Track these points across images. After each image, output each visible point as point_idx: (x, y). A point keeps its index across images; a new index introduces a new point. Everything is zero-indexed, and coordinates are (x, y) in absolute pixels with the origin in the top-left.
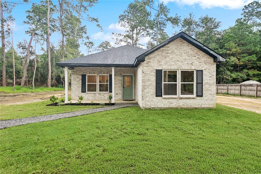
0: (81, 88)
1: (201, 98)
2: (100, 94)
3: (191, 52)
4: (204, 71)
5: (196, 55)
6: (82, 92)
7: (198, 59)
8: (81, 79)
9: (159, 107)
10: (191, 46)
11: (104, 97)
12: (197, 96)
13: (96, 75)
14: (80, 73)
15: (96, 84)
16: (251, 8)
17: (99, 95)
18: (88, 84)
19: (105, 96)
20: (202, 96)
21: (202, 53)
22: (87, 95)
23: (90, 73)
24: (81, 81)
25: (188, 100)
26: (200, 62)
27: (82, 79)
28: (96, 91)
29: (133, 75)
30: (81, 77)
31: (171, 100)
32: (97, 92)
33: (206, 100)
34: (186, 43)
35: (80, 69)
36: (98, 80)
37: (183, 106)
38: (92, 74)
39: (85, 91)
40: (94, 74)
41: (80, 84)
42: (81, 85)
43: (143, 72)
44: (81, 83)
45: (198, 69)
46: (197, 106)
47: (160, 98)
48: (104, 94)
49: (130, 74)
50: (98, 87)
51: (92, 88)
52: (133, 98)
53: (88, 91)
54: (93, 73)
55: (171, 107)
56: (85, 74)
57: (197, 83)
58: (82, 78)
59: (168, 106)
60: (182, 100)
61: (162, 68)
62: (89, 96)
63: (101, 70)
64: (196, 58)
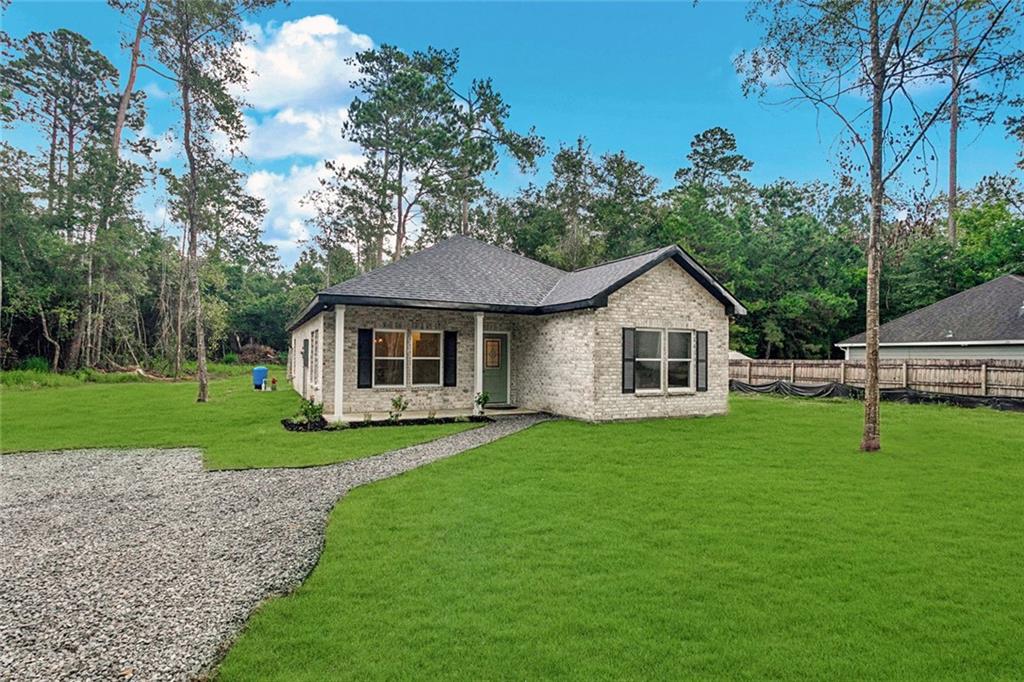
0: (356, 374)
1: (705, 394)
2: (416, 391)
3: (688, 291)
4: (709, 333)
5: (696, 297)
6: (359, 387)
7: (700, 307)
8: (356, 342)
9: (629, 416)
10: (688, 278)
11: (428, 401)
12: (698, 389)
13: (405, 331)
14: (353, 325)
15: (403, 361)
16: (709, 144)
17: (414, 394)
18: (376, 361)
19: (430, 398)
20: (706, 390)
21: (706, 294)
22: (377, 397)
23: (385, 326)
24: (356, 351)
25: (683, 399)
26: (702, 314)
27: (359, 343)
28: (402, 383)
29: (509, 333)
30: (356, 339)
31: (651, 401)
32: (404, 386)
33: (713, 399)
34: (679, 271)
35: (353, 313)
36: (409, 347)
37: (674, 414)
38: (391, 328)
39: (368, 383)
40: (397, 327)
41: (354, 361)
42: (356, 365)
43: (597, 334)
44: (356, 358)
45: (699, 330)
46: (697, 412)
47: (630, 396)
48: (429, 391)
49: (501, 330)
50: (408, 372)
51: (389, 374)
52: (509, 403)
53: (376, 384)
54: (394, 325)
55: (651, 415)
56: (369, 327)
57: (698, 361)
58: (359, 340)
59: (645, 415)
60: (672, 399)
61: (635, 323)
62: (383, 399)
63: (420, 315)
64: (695, 304)
